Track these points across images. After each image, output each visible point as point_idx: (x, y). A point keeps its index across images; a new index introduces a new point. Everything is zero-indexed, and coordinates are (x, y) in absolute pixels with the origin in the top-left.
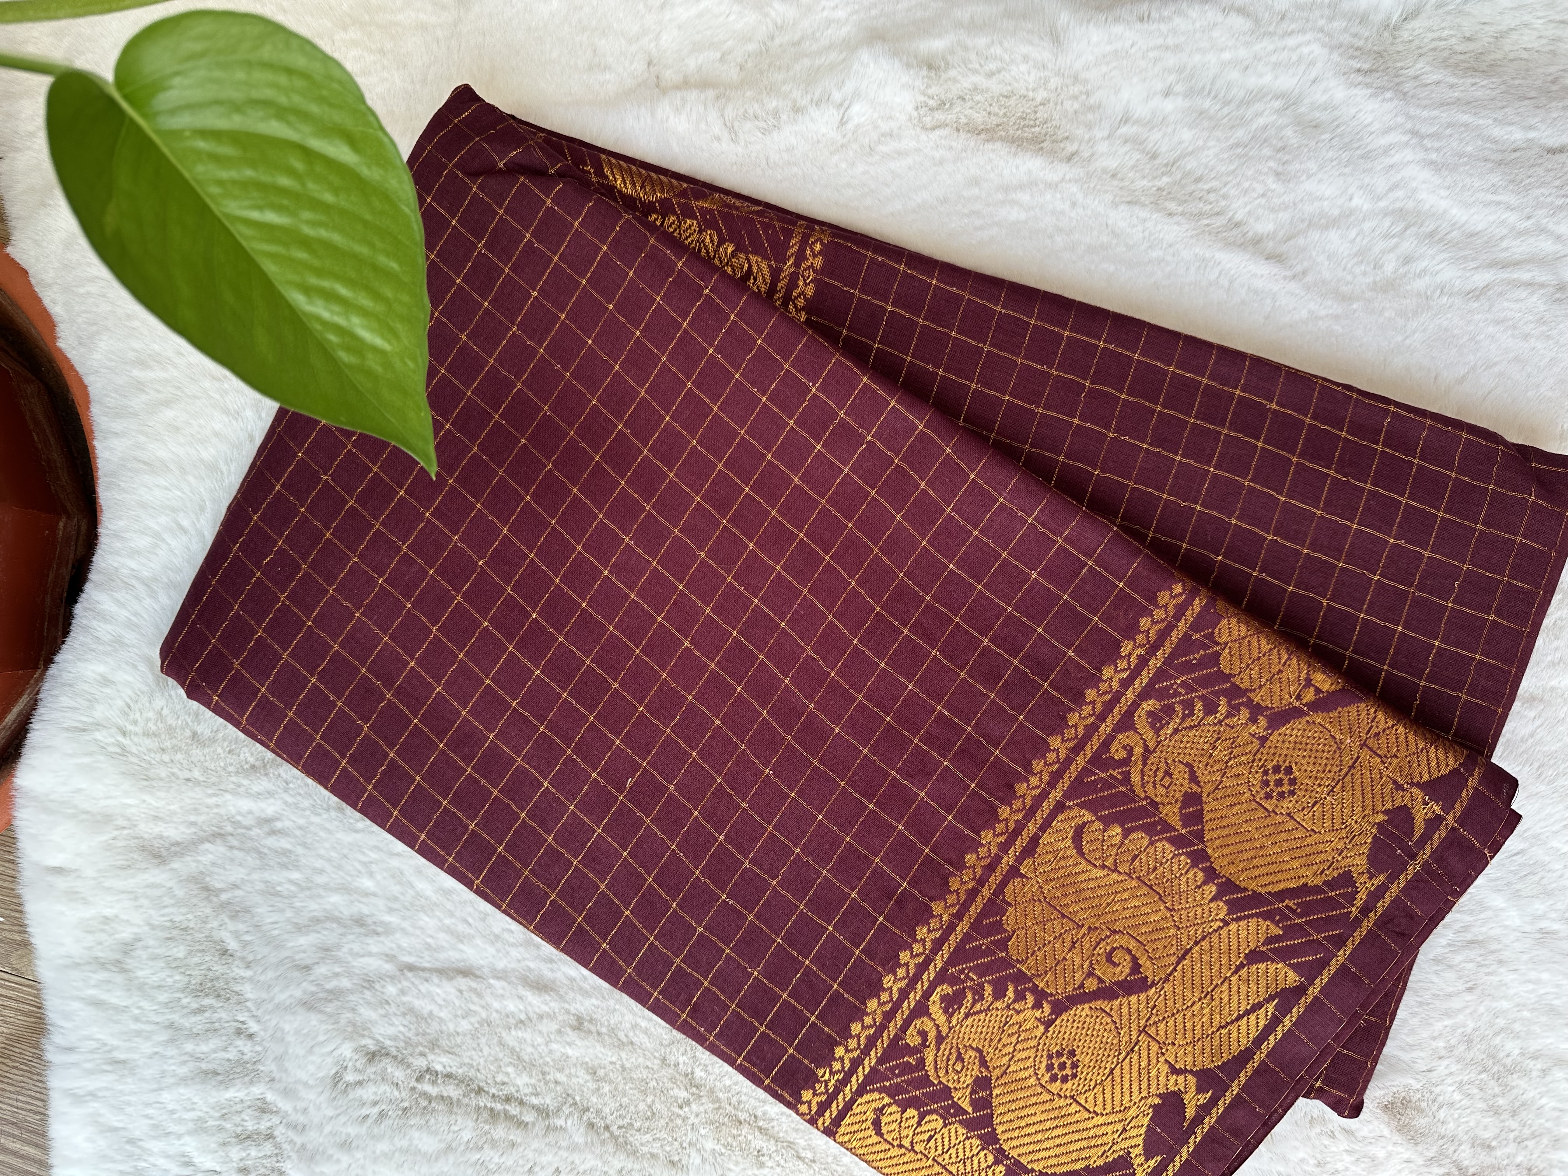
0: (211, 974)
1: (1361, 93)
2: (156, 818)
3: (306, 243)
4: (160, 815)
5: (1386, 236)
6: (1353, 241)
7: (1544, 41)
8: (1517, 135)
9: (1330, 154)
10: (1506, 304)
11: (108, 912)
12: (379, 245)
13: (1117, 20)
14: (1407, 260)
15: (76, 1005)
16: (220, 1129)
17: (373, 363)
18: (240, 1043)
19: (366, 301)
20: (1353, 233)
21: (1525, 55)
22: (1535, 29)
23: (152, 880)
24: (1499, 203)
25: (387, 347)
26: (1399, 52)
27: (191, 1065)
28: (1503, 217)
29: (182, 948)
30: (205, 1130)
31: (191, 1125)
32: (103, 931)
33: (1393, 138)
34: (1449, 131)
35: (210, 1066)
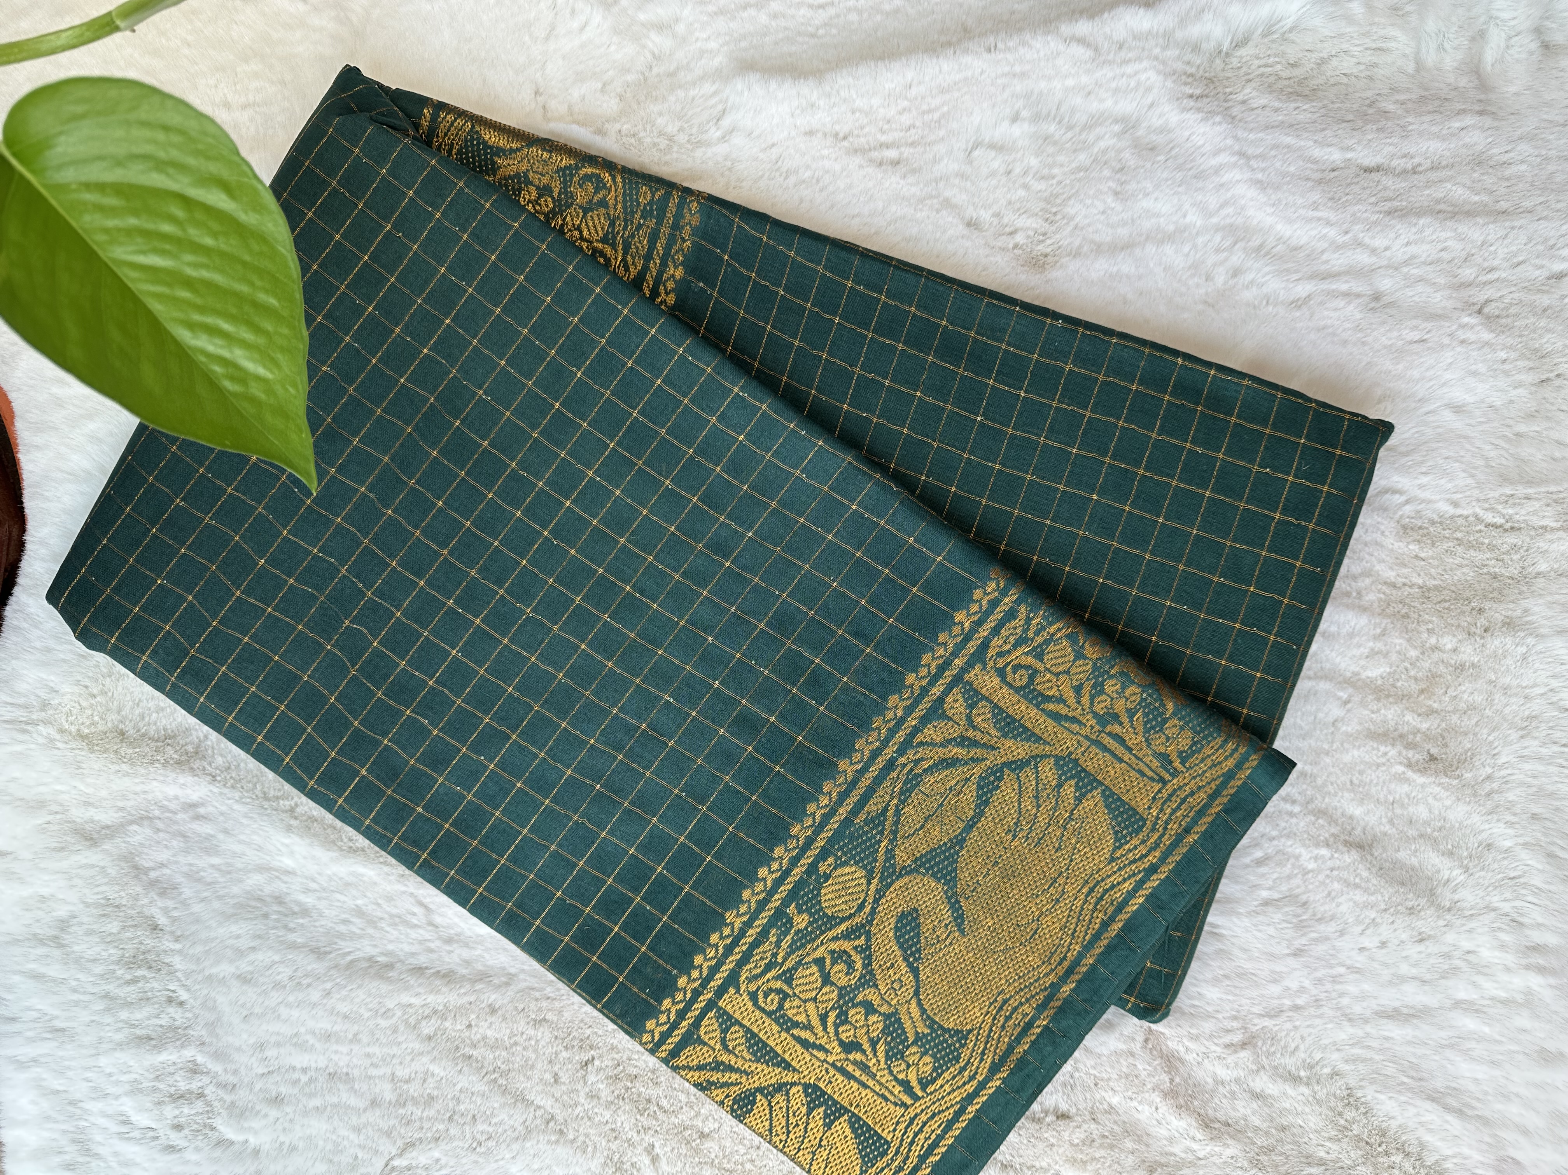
0: (143, 947)
1: (1192, 117)
2: (87, 804)
3: (188, 283)
4: (91, 800)
5: (1218, 251)
6: (1188, 255)
7: (1362, 67)
8: (1336, 156)
9: (1165, 175)
10: (1326, 313)
11: (45, 891)
12: (259, 283)
13: (966, 51)
14: (1236, 273)
15: (17, 978)
16: (155, 1089)
17: (256, 390)
18: (172, 1010)
19: (247, 335)
20: (1186, 249)
21: (1345, 80)
22: (1353, 56)
23: (85, 861)
24: (1319, 219)
25: (269, 375)
26: (1228, 78)
27: (127, 1031)
28: (1325, 231)
29: (115, 923)
30: (140, 1091)
31: (127, 1087)
32: (39, 908)
33: (1223, 158)
34: (1273, 153)
35: (144, 1032)
